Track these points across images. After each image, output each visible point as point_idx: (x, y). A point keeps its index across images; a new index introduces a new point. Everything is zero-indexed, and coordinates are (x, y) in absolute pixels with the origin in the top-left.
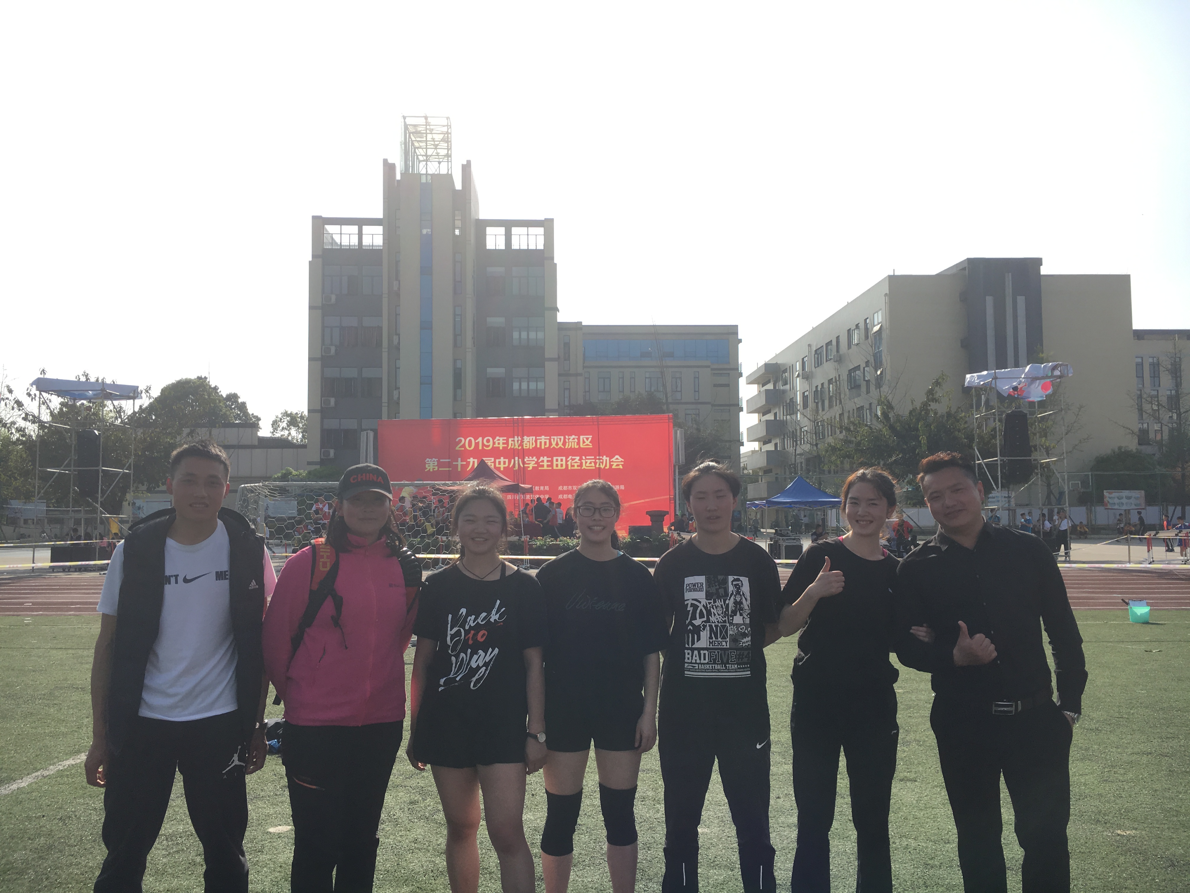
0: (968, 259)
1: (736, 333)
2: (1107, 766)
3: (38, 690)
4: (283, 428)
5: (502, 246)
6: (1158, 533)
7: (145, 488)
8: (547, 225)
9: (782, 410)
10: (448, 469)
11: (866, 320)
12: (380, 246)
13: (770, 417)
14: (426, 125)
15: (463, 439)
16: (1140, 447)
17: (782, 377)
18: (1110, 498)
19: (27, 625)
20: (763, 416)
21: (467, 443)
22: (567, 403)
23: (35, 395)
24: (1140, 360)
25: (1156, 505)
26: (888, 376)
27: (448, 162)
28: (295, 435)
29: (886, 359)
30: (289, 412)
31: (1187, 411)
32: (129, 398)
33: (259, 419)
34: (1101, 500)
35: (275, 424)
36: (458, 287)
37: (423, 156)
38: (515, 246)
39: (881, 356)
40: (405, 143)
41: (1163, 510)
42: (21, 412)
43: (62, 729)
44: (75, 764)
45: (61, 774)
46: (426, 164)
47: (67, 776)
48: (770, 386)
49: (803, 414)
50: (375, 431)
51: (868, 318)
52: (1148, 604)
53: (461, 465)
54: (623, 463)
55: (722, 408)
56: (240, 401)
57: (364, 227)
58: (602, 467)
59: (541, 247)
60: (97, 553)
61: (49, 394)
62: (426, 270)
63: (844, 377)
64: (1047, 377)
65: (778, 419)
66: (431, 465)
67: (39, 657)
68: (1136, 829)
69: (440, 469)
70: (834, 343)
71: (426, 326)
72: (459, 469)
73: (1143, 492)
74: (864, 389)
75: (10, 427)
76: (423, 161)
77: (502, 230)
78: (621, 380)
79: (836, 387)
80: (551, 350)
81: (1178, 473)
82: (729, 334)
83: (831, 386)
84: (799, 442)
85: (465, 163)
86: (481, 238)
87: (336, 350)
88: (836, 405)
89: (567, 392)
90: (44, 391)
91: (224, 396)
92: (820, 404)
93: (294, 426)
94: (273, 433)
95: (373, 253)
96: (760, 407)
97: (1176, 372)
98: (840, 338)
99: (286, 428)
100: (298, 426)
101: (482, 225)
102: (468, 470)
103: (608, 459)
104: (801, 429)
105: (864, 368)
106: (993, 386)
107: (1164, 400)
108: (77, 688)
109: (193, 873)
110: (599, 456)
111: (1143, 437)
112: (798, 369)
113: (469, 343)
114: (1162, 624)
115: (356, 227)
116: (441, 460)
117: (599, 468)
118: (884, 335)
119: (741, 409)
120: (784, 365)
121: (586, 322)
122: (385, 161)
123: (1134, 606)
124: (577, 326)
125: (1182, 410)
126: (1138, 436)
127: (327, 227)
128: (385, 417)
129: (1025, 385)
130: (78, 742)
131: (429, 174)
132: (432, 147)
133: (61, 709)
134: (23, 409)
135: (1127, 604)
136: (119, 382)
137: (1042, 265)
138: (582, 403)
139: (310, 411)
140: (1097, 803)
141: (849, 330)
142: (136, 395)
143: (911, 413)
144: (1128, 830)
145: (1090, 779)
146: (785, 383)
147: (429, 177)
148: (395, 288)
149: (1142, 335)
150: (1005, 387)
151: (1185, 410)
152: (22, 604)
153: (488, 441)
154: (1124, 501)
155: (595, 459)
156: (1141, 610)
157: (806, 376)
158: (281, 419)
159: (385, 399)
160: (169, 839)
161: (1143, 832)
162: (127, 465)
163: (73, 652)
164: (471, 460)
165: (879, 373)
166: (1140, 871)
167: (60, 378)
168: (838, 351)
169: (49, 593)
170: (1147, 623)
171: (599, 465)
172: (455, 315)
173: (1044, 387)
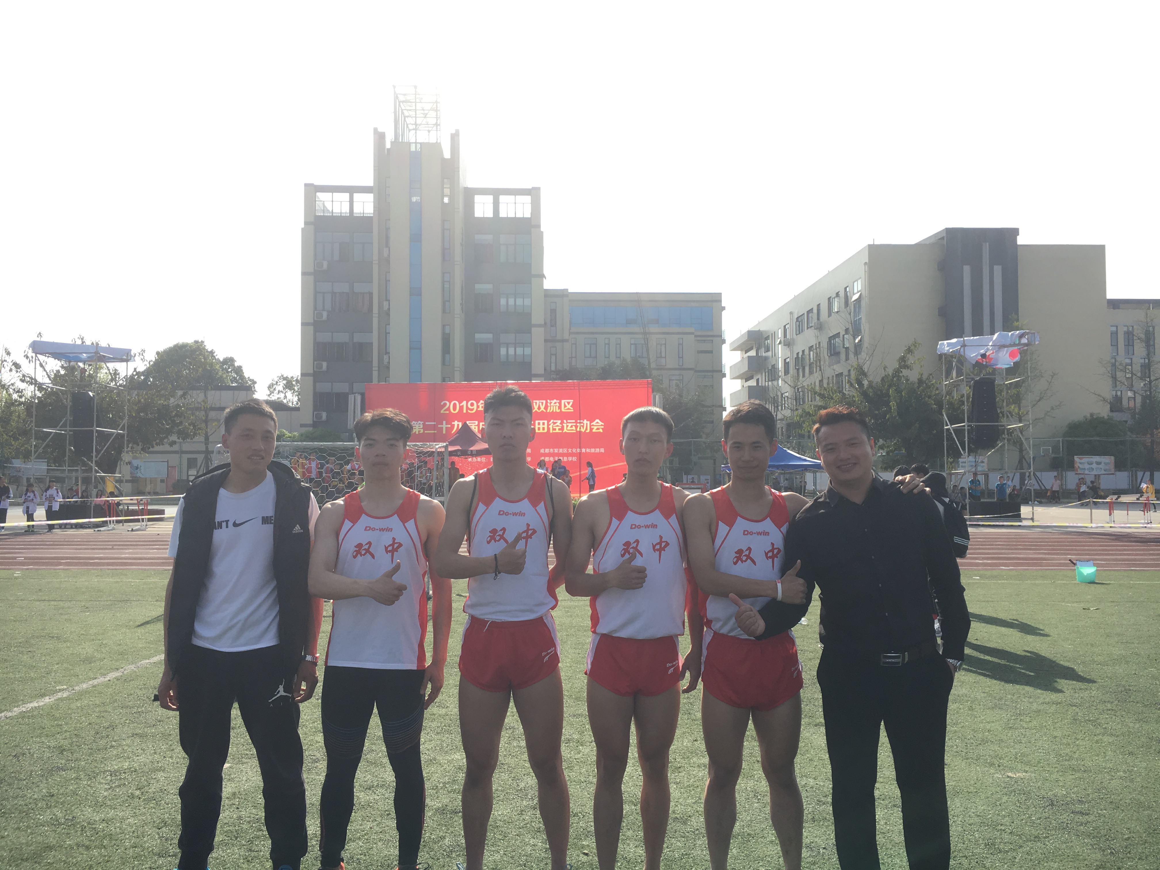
0: (946, 229)
1: (720, 301)
2: (1015, 714)
3: (16, 639)
4: (279, 392)
5: (489, 214)
6: (1120, 497)
7: (140, 447)
8: (534, 193)
9: (764, 376)
10: (433, 432)
11: (846, 288)
12: (371, 214)
13: (752, 383)
14: (416, 94)
15: (448, 403)
16: (1111, 414)
17: (765, 344)
18: (1080, 463)
19: (16, 578)
20: (746, 382)
21: (452, 406)
22: (553, 368)
23: (32, 357)
24: (1114, 329)
25: (1125, 471)
26: (866, 344)
27: (437, 130)
28: (291, 398)
29: (865, 327)
30: (285, 376)
31: (1158, 379)
32: (122, 360)
33: (255, 383)
34: (1071, 466)
35: (271, 387)
36: (446, 254)
37: (412, 124)
38: (503, 214)
39: (860, 324)
40: (395, 112)
41: (1132, 476)
42: (18, 374)
43: (32, 674)
44: (38, 706)
45: (23, 715)
46: (416, 133)
47: (29, 717)
48: (753, 353)
49: (784, 381)
50: (363, 395)
51: (847, 287)
52: (1094, 565)
53: (446, 427)
54: (603, 427)
55: (703, 374)
56: (236, 364)
57: (355, 195)
58: (583, 430)
59: (528, 215)
60: (92, 511)
61: (46, 356)
62: (416, 238)
63: (824, 344)
64: (1015, 345)
65: (760, 385)
66: (417, 427)
67: (22, 608)
68: (1026, 772)
69: (426, 432)
70: (815, 311)
71: (416, 292)
72: (444, 432)
73: (1113, 458)
74: (843, 356)
75: (8, 388)
76: (413, 129)
77: (490, 198)
78: (607, 346)
79: (817, 354)
80: (538, 316)
81: (1148, 439)
82: (712, 301)
83: (812, 353)
84: (780, 408)
85: (454, 132)
86: (469, 205)
87: (328, 315)
88: (816, 372)
89: (553, 358)
90: (41, 354)
91: (221, 360)
92: (801, 371)
93: (290, 390)
94: (269, 395)
95: (365, 221)
96: (743, 374)
97: (1149, 340)
98: (821, 306)
99: (281, 391)
100: (294, 390)
101: (470, 194)
102: (453, 432)
103: (588, 422)
104: (782, 394)
105: (843, 336)
106: (962, 354)
107: (1137, 368)
108: (53, 637)
109: (129, 805)
110: (580, 420)
111: (1116, 405)
112: (780, 336)
113: (458, 309)
114: (1106, 584)
115: (348, 195)
116: (427, 423)
117: (580, 432)
118: (863, 304)
119: (724, 375)
120: (766, 332)
121: (573, 289)
122: (375, 130)
123: (1081, 566)
124: (562, 294)
125: (1152, 378)
126: (1110, 403)
127: (318, 194)
128: (375, 381)
129: (993, 353)
130: (45, 686)
131: (418, 143)
132: (422, 115)
133: (34, 656)
134: (21, 371)
135: (1075, 564)
136: (113, 345)
137: (1018, 235)
138: (568, 369)
139: (303, 375)
140: (997, 748)
141: (829, 299)
142: (129, 358)
143: (883, 379)
144: (1019, 772)
145: (995, 726)
146: (767, 350)
147: (419, 146)
148: (386, 255)
149: (1115, 304)
150: (973, 355)
151: (1155, 378)
152: (15, 558)
153: (472, 405)
154: (1094, 466)
155: (576, 422)
156: (1088, 570)
157: (788, 344)
158: (277, 382)
159: (375, 363)
160: (113, 775)
161: (1033, 775)
162: (121, 426)
163: (55, 603)
164: (456, 423)
165: (857, 341)
166: (1020, 810)
167: (56, 341)
168: (818, 319)
169: (42, 548)
170: (1093, 583)
171: (580, 428)
172: (443, 282)
173: (1012, 355)
